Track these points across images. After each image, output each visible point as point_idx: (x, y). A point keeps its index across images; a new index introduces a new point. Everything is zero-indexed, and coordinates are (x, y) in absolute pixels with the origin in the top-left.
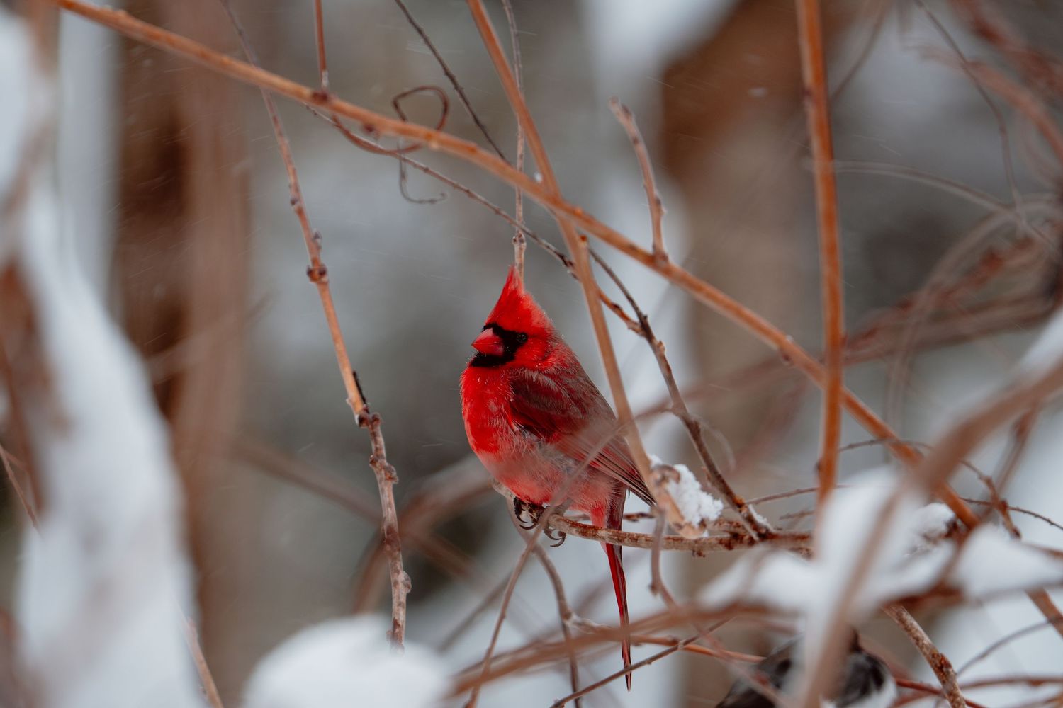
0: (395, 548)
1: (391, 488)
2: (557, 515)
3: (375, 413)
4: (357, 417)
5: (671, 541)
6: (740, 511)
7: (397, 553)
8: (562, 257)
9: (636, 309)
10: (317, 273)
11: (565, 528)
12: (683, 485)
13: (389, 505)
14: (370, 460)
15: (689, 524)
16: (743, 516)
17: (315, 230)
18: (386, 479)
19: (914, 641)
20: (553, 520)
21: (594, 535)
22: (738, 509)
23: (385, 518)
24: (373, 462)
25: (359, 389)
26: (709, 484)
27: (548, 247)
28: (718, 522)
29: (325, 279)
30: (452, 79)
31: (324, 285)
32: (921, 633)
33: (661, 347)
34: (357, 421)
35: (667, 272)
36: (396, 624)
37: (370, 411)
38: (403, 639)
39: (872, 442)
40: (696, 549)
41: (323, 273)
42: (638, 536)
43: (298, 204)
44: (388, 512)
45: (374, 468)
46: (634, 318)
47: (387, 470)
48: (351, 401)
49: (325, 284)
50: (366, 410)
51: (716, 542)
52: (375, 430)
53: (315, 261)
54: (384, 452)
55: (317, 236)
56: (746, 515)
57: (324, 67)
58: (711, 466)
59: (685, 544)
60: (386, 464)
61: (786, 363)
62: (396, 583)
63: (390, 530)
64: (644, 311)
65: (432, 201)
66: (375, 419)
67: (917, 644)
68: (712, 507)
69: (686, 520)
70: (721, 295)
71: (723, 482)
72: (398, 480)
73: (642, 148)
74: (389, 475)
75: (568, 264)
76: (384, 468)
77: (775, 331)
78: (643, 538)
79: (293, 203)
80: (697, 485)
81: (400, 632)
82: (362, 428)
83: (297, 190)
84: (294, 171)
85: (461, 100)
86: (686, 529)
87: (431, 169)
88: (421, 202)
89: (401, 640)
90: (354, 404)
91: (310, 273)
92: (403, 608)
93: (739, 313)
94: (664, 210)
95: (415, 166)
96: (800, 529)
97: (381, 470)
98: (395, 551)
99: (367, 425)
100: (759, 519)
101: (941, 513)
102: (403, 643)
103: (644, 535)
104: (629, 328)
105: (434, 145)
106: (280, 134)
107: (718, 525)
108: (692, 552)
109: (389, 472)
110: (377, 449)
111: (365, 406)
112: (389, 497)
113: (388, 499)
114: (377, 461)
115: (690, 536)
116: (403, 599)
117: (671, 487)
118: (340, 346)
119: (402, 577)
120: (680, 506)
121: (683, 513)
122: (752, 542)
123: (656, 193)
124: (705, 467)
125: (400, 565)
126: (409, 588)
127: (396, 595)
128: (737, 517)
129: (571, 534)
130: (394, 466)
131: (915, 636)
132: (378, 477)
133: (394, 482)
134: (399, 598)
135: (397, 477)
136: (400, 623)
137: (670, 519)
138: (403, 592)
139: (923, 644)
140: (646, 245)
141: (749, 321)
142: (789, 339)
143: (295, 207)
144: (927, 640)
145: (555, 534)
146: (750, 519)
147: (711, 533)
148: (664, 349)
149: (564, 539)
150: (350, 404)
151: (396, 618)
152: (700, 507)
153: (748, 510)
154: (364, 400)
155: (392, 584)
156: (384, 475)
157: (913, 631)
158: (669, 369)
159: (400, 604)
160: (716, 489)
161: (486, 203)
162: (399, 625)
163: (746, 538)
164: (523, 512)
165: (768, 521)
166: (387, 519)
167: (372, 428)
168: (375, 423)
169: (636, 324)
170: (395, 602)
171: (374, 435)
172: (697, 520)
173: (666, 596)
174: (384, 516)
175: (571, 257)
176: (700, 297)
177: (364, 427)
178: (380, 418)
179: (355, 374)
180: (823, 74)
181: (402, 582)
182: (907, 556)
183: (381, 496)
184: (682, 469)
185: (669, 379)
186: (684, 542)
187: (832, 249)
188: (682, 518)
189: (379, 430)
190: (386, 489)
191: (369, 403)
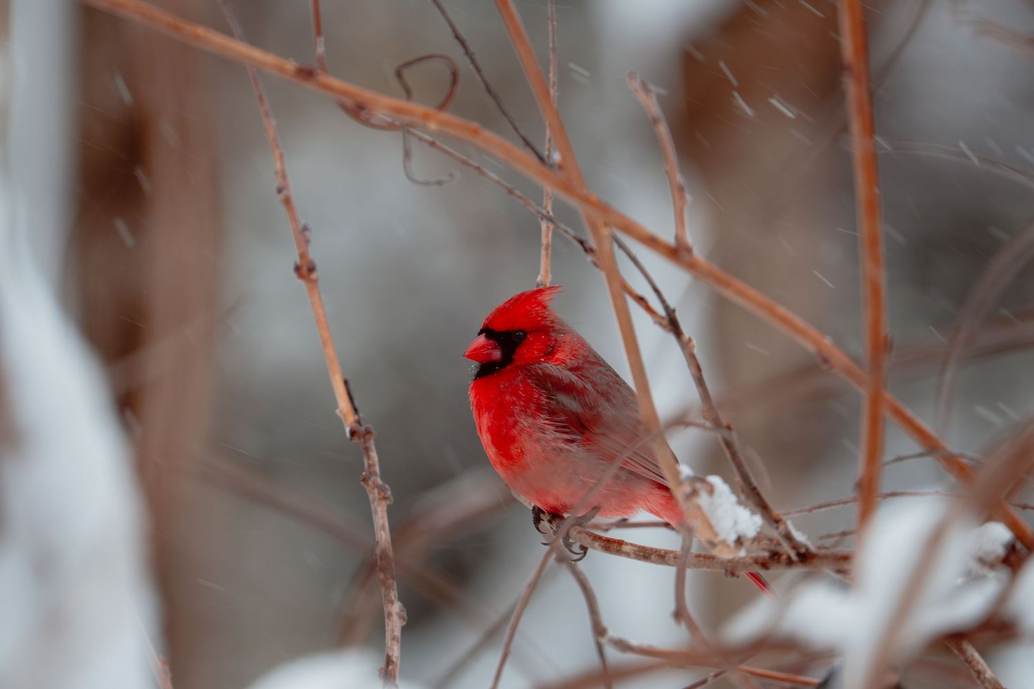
0: (389, 576)
1: (385, 508)
2: (577, 527)
3: (368, 425)
4: (347, 430)
5: (701, 559)
6: (777, 528)
7: (391, 581)
8: (582, 243)
9: (663, 301)
10: (304, 270)
11: (587, 541)
12: (717, 499)
13: (383, 527)
14: (362, 478)
15: (724, 542)
16: (780, 533)
17: (302, 222)
18: (380, 499)
19: (975, 675)
20: (573, 533)
21: (619, 551)
22: (775, 525)
23: (378, 542)
24: (365, 480)
25: (351, 399)
26: (743, 497)
27: (566, 232)
28: (757, 539)
29: (314, 276)
30: (463, 43)
31: (313, 283)
32: (982, 665)
33: (691, 344)
34: (348, 435)
35: (691, 266)
36: (389, 661)
37: (362, 422)
38: (397, 677)
39: (921, 455)
40: (729, 569)
41: (311, 269)
42: (667, 552)
43: (285, 192)
44: (381, 536)
45: (366, 487)
46: (661, 311)
47: (381, 489)
48: (341, 412)
49: (315, 282)
50: (359, 422)
51: (751, 561)
52: (367, 444)
53: (303, 256)
54: (377, 469)
55: (305, 229)
56: (783, 532)
57: (319, 32)
58: (745, 478)
59: (717, 562)
60: (380, 481)
61: (825, 367)
62: (390, 615)
63: (384, 555)
64: (672, 303)
65: (439, 183)
66: (368, 432)
67: (979, 678)
68: (748, 522)
69: (721, 537)
70: (751, 292)
71: (758, 495)
72: (392, 499)
73: (663, 130)
74: (383, 494)
75: (589, 250)
76: (378, 486)
77: (813, 332)
78: (672, 555)
79: (280, 191)
80: (733, 498)
81: (394, 670)
82: (353, 441)
83: (284, 177)
84: (281, 156)
85: (471, 67)
86: (720, 547)
87: (438, 143)
88: (427, 183)
89: (395, 678)
90: (345, 416)
91: (298, 269)
92: (398, 642)
93: (773, 312)
94: (688, 197)
95: (420, 139)
96: (842, 550)
97: (374, 488)
98: (388, 579)
99: (359, 438)
100: (799, 537)
101: (998, 535)
102: (397, 682)
103: (672, 552)
104: (655, 322)
105: (433, 126)
106: (267, 115)
107: (756, 543)
108: (724, 571)
109: (383, 491)
110: (370, 466)
111: (356, 417)
112: (382, 518)
113: (381, 522)
114: (369, 478)
115: (725, 555)
116: (398, 633)
117: (703, 500)
118: (330, 351)
119: (396, 607)
120: (713, 522)
121: (717, 529)
122: (790, 562)
123: (679, 178)
124: (738, 478)
125: (394, 594)
126: (404, 620)
127: (389, 628)
128: (775, 534)
129: (595, 549)
130: (389, 485)
131: (976, 669)
132: (371, 497)
133: (388, 502)
134: (393, 631)
135: (392, 497)
136: (394, 660)
137: (701, 536)
138: (398, 625)
139: (985, 678)
140: (669, 238)
141: (784, 320)
142: (827, 341)
143: (281, 196)
144: (989, 674)
145: (576, 548)
146: (788, 537)
147: (748, 551)
148: (694, 347)
149: (585, 553)
150: (341, 416)
151: (390, 654)
152: (736, 523)
153: (786, 527)
154: (356, 411)
155: (386, 616)
156: (377, 494)
157: (974, 663)
158: (699, 369)
159: (394, 638)
160: (750, 503)
161: (498, 182)
162: (393, 662)
163: (784, 557)
164: (542, 522)
165: (809, 538)
166: (380, 543)
167: (365, 442)
168: (368, 436)
169: (663, 318)
170: (388, 635)
171: (367, 450)
172: (732, 538)
173: (692, 626)
174: (377, 540)
175: (592, 243)
176: (728, 294)
177: (356, 440)
178: (373, 431)
179: (346, 383)
180: (864, 48)
181: (397, 614)
182: (960, 581)
183: (374, 518)
184: (715, 480)
185: (700, 381)
186: (716, 560)
187: (874, 243)
188: (716, 535)
189: (372, 444)
190: (379, 509)
191: (361, 415)
